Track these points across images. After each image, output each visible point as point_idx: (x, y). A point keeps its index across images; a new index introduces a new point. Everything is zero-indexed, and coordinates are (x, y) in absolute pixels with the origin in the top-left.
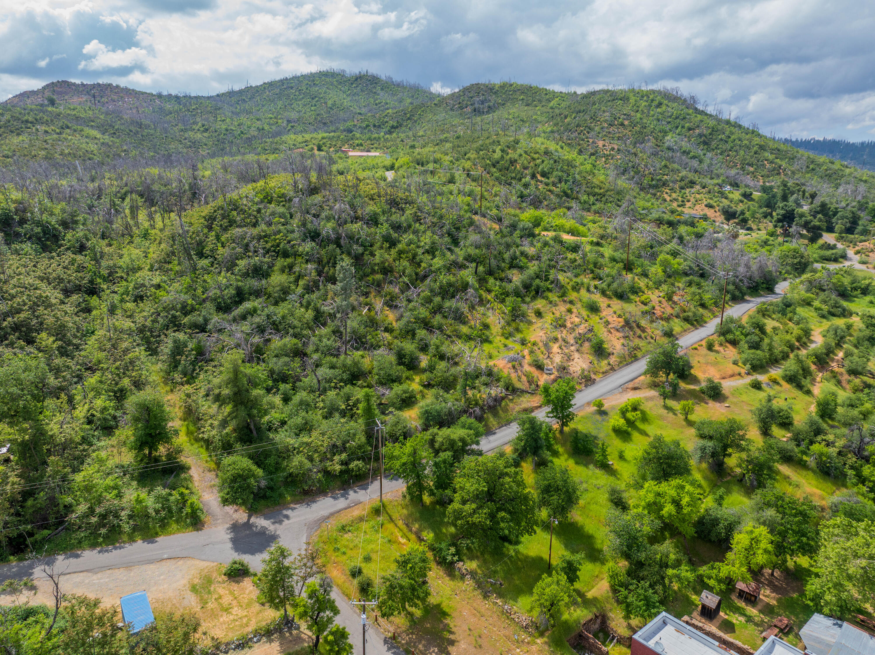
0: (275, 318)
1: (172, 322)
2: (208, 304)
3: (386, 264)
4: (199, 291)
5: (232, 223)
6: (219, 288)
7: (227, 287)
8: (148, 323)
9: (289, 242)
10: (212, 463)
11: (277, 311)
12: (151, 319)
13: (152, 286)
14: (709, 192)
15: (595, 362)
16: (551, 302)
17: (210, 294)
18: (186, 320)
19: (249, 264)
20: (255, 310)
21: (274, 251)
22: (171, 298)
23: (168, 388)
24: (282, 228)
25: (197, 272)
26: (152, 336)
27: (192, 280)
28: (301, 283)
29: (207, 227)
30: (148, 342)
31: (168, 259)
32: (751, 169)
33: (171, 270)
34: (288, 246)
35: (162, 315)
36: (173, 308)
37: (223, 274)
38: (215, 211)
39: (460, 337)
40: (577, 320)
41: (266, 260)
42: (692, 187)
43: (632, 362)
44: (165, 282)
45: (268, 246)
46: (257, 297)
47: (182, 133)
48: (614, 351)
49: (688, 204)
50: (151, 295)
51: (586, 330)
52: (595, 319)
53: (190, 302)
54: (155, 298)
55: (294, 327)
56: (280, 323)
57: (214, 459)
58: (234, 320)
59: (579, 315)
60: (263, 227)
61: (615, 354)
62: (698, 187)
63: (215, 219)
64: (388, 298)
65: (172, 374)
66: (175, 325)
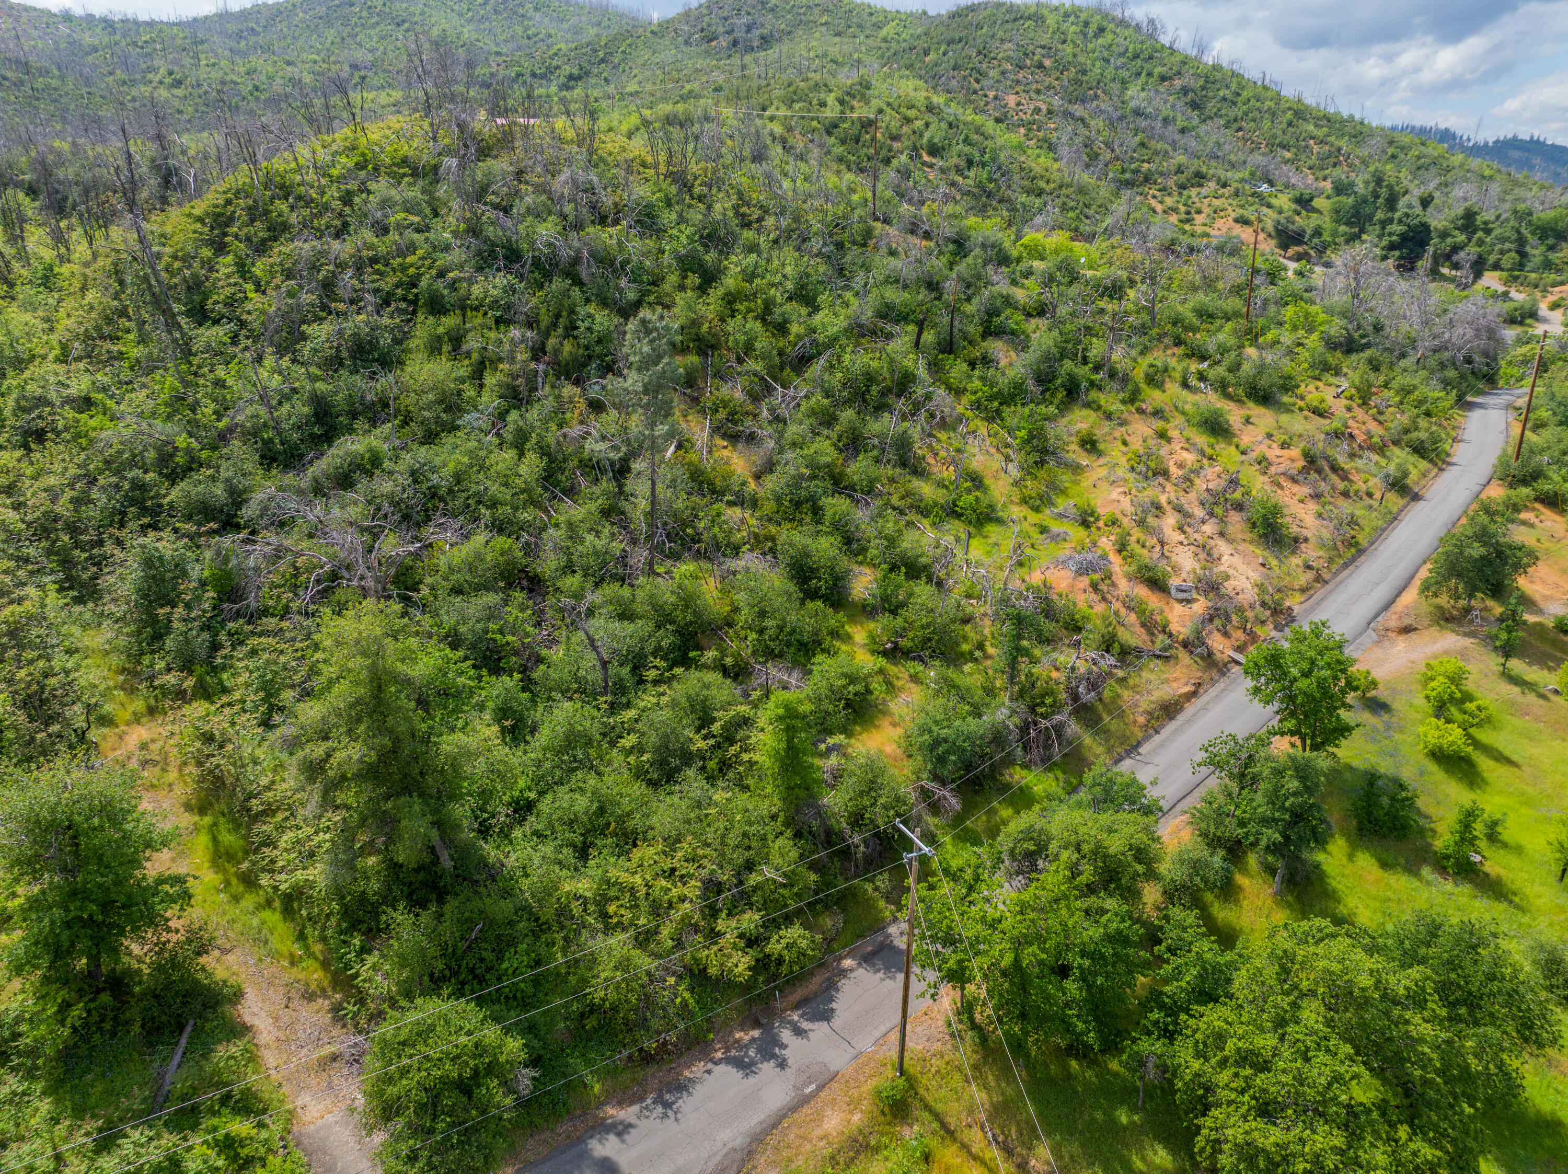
0: (435, 479)
1: (133, 502)
2: (236, 445)
3: (705, 328)
4: (208, 409)
5: (279, 230)
6: (263, 399)
7: (285, 398)
8: (63, 508)
9: (441, 274)
10: (311, 964)
11: (438, 461)
12: (69, 494)
13: (68, 401)
14: (1236, 194)
15: (1274, 563)
16: (1109, 416)
17: (240, 419)
18: (175, 494)
19: (340, 333)
20: (376, 460)
21: (404, 299)
22: (127, 433)
23: (139, 705)
24: (416, 236)
25: (196, 361)
26: (77, 545)
27: (182, 381)
28: (490, 380)
29: (210, 243)
30: (66, 563)
31: (106, 330)
32: (1288, 155)
33: (121, 356)
34: (440, 284)
35: (101, 481)
36: (132, 463)
37: (269, 361)
38: (228, 202)
39: (924, 512)
40: (1190, 458)
41: (386, 321)
42: (1201, 185)
43: (1353, 559)
44: (104, 389)
45: (388, 283)
46: (374, 422)
47: (125, 88)
48: (1305, 532)
49: (1199, 219)
50: (66, 429)
51: (1223, 483)
52: (1228, 454)
53: (182, 441)
54: (78, 436)
55: (494, 504)
56: (450, 491)
57: (317, 948)
58: (318, 490)
59: (1189, 445)
60: (368, 235)
61: (1313, 540)
62: (1212, 185)
63: (230, 220)
64: (722, 415)
65: (146, 660)
66: (144, 511)
